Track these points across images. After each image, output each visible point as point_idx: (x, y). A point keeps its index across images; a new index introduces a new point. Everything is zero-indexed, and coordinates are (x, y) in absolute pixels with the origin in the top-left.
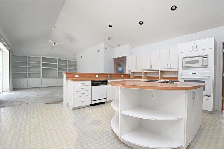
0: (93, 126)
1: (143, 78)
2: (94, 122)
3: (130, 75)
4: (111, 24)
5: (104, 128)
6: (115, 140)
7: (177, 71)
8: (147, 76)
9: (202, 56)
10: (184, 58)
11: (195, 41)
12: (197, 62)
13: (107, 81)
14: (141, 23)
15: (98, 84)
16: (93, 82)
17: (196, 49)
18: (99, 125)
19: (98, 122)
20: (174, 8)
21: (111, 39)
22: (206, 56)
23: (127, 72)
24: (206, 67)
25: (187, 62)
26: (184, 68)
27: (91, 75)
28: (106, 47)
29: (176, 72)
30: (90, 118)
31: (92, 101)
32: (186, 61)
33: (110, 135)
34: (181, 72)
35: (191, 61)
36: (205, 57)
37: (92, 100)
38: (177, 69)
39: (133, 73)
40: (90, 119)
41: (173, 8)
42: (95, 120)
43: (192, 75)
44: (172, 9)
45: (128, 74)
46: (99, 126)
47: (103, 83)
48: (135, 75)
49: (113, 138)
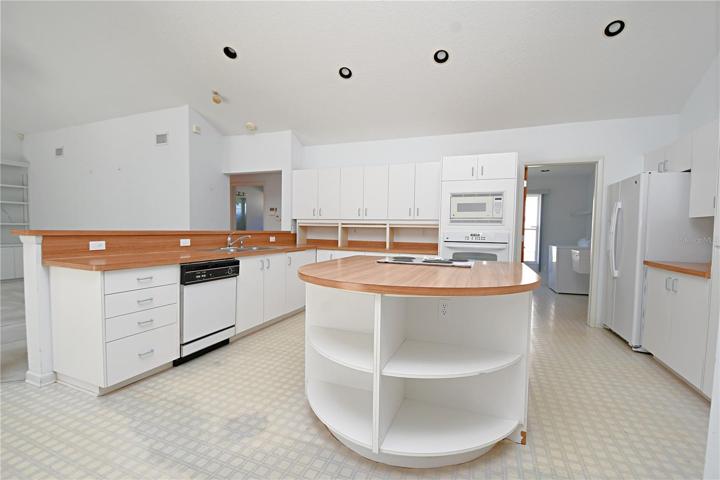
0: (246, 441)
1: (339, 244)
2: (235, 426)
3: (295, 235)
4: (234, 48)
5: (289, 438)
6: (352, 464)
7: (438, 229)
8: (350, 239)
9: (493, 195)
10: (454, 195)
11: (480, 156)
12: (481, 207)
13: (238, 263)
14: (345, 74)
15: (208, 276)
16: (184, 268)
17: (480, 177)
18: (262, 430)
19: (253, 423)
20: (441, 56)
21: (225, 100)
22: (501, 194)
23: (286, 227)
24: (500, 222)
25: (461, 208)
26: (453, 221)
27: (161, 241)
28: (197, 128)
29: (435, 231)
30: (212, 415)
31: (182, 345)
32: (459, 205)
33: (327, 454)
34: (447, 231)
35: (469, 206)
36: (498, 196)
37: (185, 342)
38: (435, 223)
39: (305, 228)
40: (214, 420)
41: (441, 58)
42: (234, 416)
43: (470, 240)
44: (436, 59)
45: (288, 233)
46: (266, 435)
47: (226, 269)
48: (311, 236)
49: (340, 460)
